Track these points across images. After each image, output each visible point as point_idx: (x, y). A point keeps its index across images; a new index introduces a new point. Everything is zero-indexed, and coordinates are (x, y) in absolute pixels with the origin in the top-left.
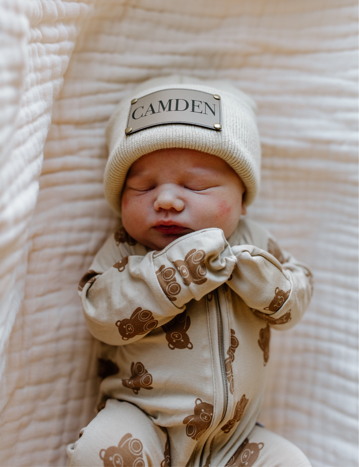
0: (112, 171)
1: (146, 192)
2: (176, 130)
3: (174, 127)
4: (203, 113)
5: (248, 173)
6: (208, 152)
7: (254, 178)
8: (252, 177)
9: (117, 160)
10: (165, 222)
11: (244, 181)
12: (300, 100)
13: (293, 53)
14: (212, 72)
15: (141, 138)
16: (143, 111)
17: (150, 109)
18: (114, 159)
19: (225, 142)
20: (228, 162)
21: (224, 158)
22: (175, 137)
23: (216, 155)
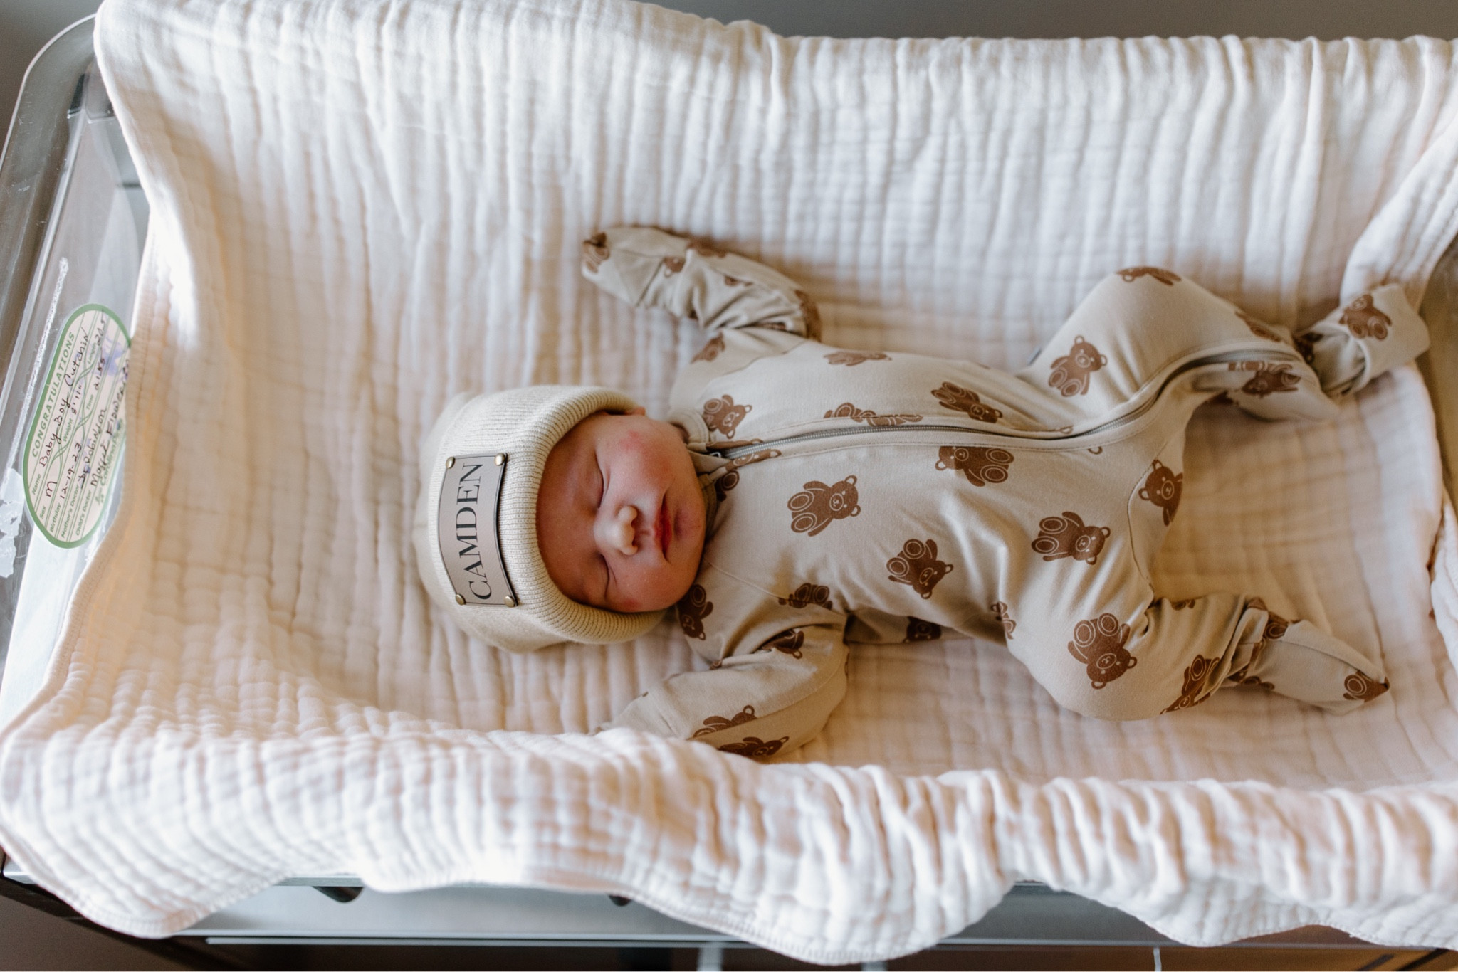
0: (578, 627)
1: (610, 571)
2: (508, 524)
3: (503, 528)
4: (478, 484)
5: (574, 409)
6: (542, 472)
7: (581, 398)
8: (579, 401)
9: (557, 619)
10: (657, 535)
11: (587, 413)
12: (453, 314)
13: (370, 328)
14: (406, 472)
15: (522, 579)
16: (478, 580)
17: (474, 570)
18: (557, 624)
19: (524, 446)
20: (556, 441)
21: (550, 448)
22: (519, 525)
23: (545, 459)
